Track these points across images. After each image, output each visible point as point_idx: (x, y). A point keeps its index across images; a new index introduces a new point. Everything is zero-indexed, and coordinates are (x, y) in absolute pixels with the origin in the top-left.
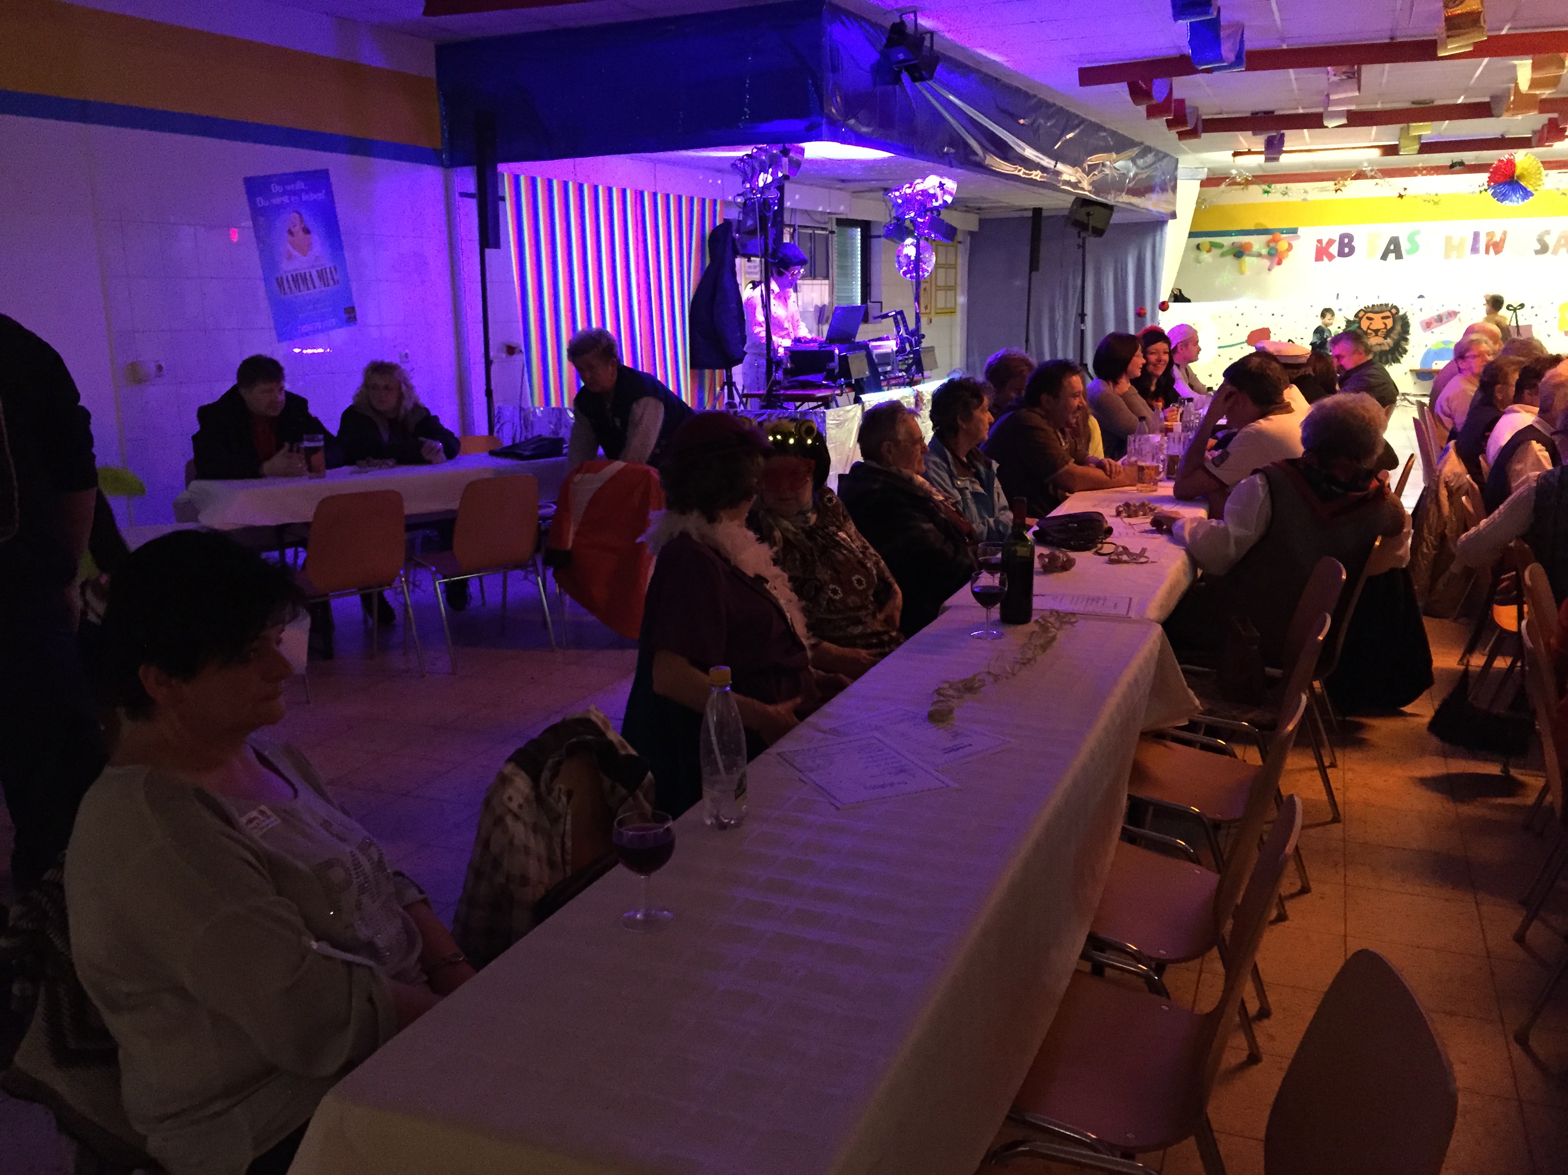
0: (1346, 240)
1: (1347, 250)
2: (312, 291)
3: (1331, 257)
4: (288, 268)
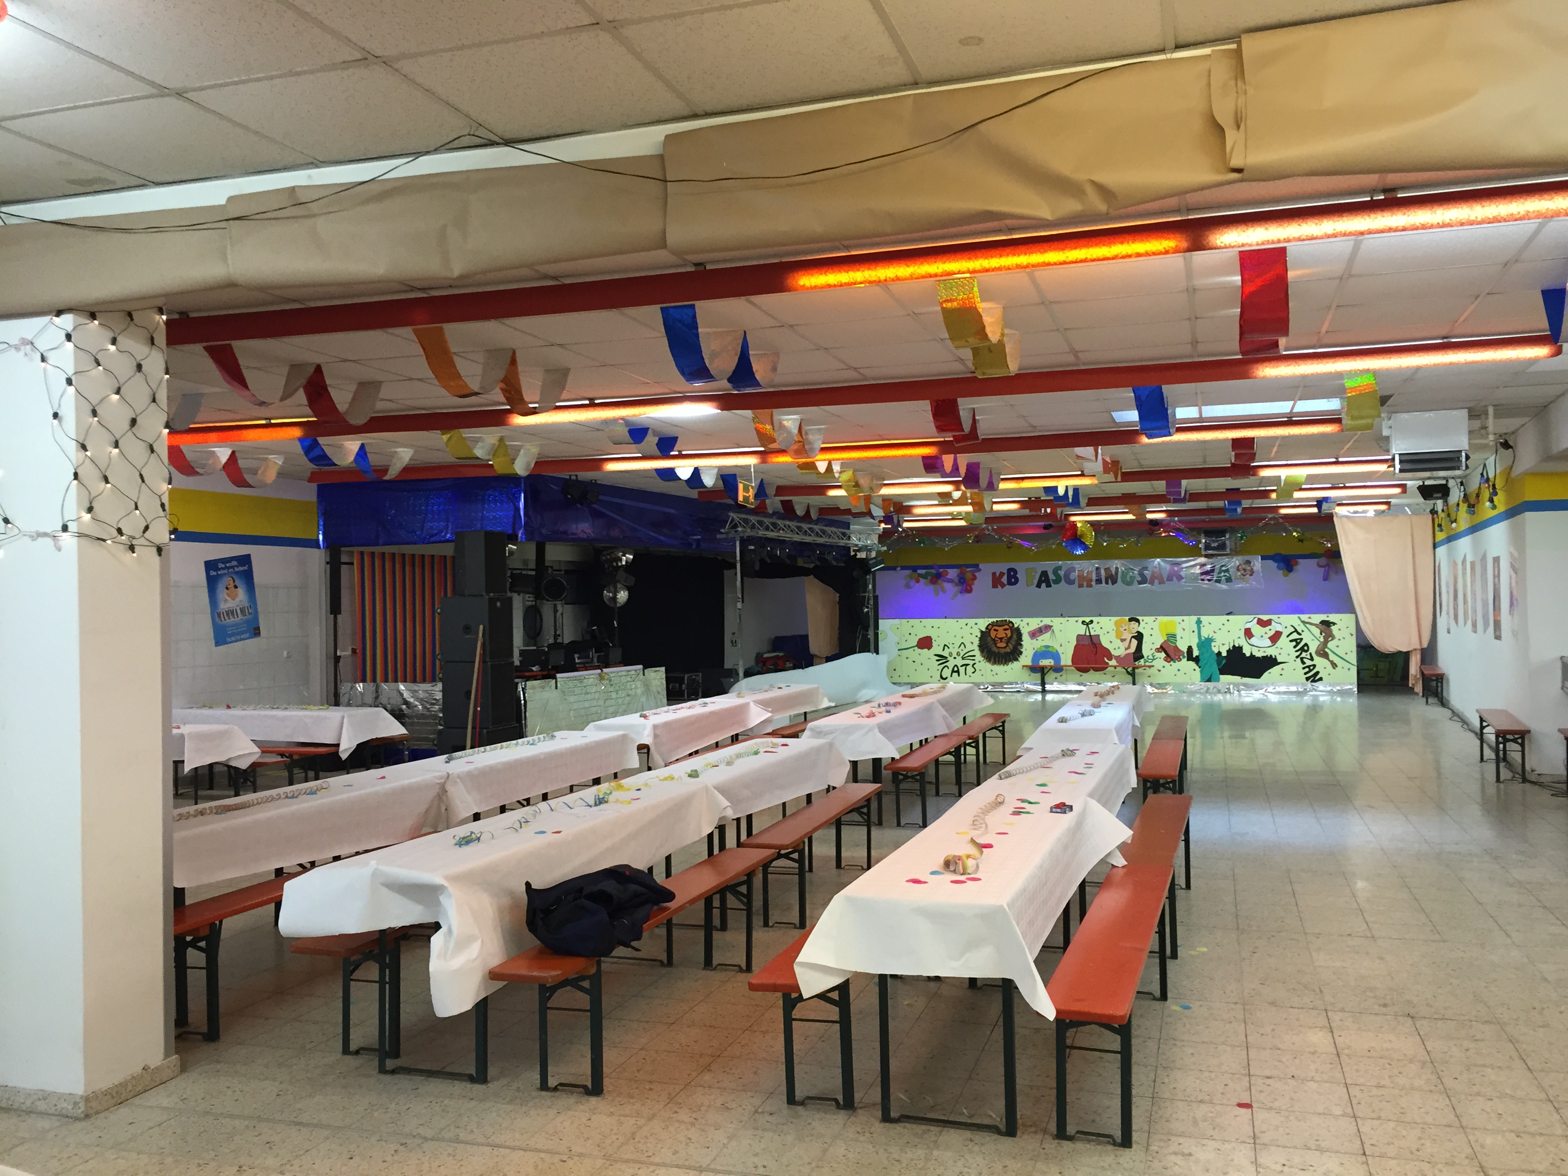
0: (1012, 573)
1: (1013, 580)
2: (237, 619)
3: (1003, 586)
4: (223, 606)
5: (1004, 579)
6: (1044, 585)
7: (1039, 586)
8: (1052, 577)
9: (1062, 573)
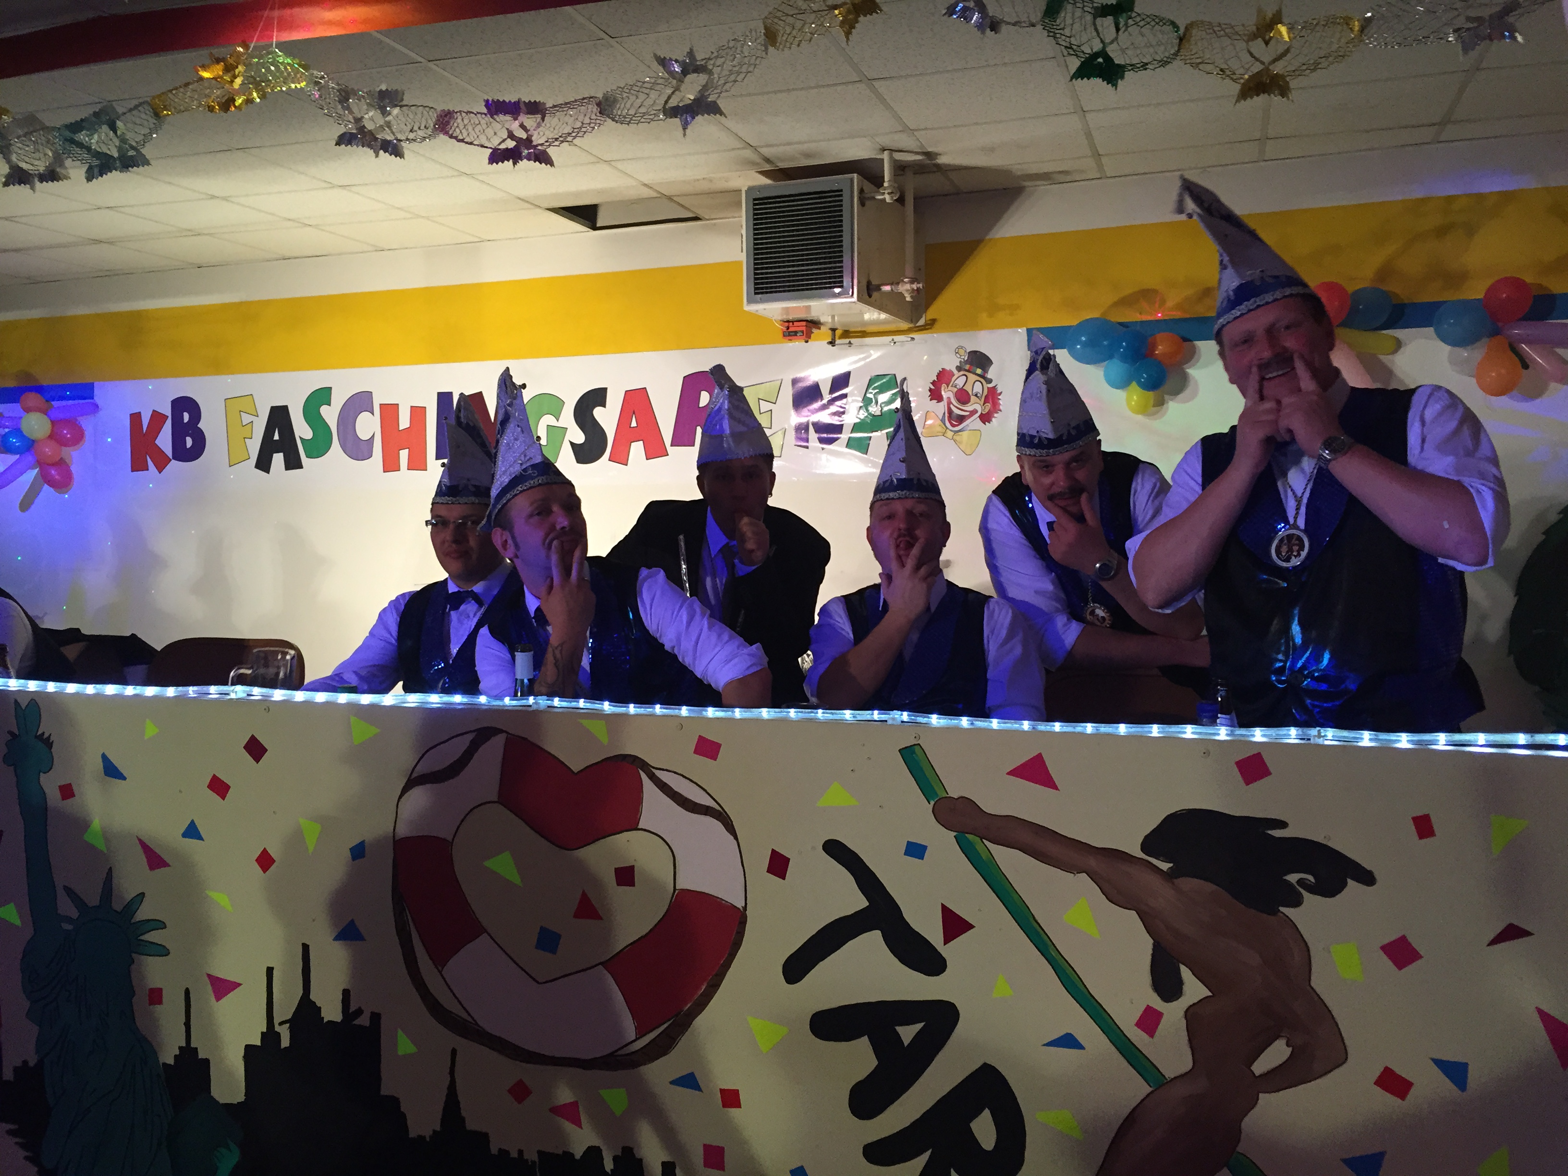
0: (186, 417)
1: (189, 442)
3: (161, 463)
5: (165, 440)
6: (278, 459)
7: (264, 464)
8: (302, 430)
9: (330, 414)
